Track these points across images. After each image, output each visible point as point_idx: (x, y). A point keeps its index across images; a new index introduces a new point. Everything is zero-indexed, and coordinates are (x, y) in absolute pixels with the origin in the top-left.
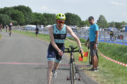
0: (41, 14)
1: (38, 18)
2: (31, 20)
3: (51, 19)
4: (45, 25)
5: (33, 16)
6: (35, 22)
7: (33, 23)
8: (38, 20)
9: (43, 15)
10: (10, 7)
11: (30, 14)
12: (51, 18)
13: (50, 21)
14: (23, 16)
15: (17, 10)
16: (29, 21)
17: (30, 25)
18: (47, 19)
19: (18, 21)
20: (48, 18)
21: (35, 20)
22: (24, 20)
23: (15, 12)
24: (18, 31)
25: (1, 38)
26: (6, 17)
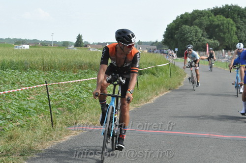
10: (205, 11)
14: (235, 28)
15: (222, 16)
19: (221, 40)
22: (235, 37)
23: (216, 20)
24: (222, 63)
26: (197, 32)
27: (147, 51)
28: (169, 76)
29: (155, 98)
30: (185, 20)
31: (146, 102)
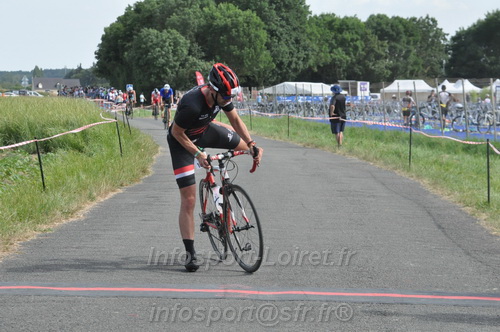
0: (355, 19)
1: (343, 43)
2: (302, 54)
3: (411, 47)
4: (377, 81)
5: (311, 34)
6: (325, 65)
7: (316, 70)
8: (340, 54)
9: (368, 23)
11: (296, 24)
12: (408, 43)
13: (405, 57)
14: (264, 35)
15: (231, 5)
16: (290, 63)
17: (300, 85)
18: (391, 48)
19: (237, 63)
20: (393, 44)
21: (322, 54)
22: (266, 55)
23: (218, 14)
25: (154, 157)
26: (176, 44)
27: (56, 92)
28: (118, 151)
29: (89, 207)
30: (147, 14)
31: (66, 219)
